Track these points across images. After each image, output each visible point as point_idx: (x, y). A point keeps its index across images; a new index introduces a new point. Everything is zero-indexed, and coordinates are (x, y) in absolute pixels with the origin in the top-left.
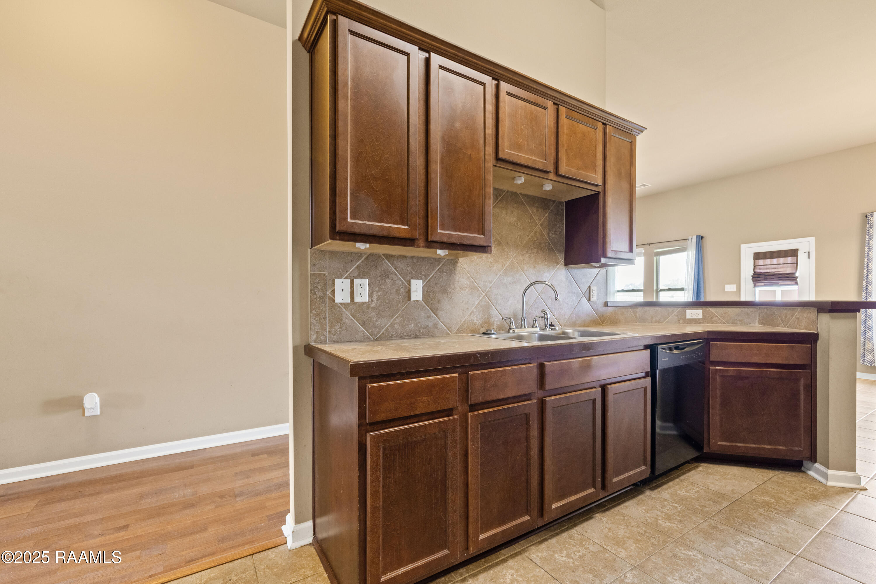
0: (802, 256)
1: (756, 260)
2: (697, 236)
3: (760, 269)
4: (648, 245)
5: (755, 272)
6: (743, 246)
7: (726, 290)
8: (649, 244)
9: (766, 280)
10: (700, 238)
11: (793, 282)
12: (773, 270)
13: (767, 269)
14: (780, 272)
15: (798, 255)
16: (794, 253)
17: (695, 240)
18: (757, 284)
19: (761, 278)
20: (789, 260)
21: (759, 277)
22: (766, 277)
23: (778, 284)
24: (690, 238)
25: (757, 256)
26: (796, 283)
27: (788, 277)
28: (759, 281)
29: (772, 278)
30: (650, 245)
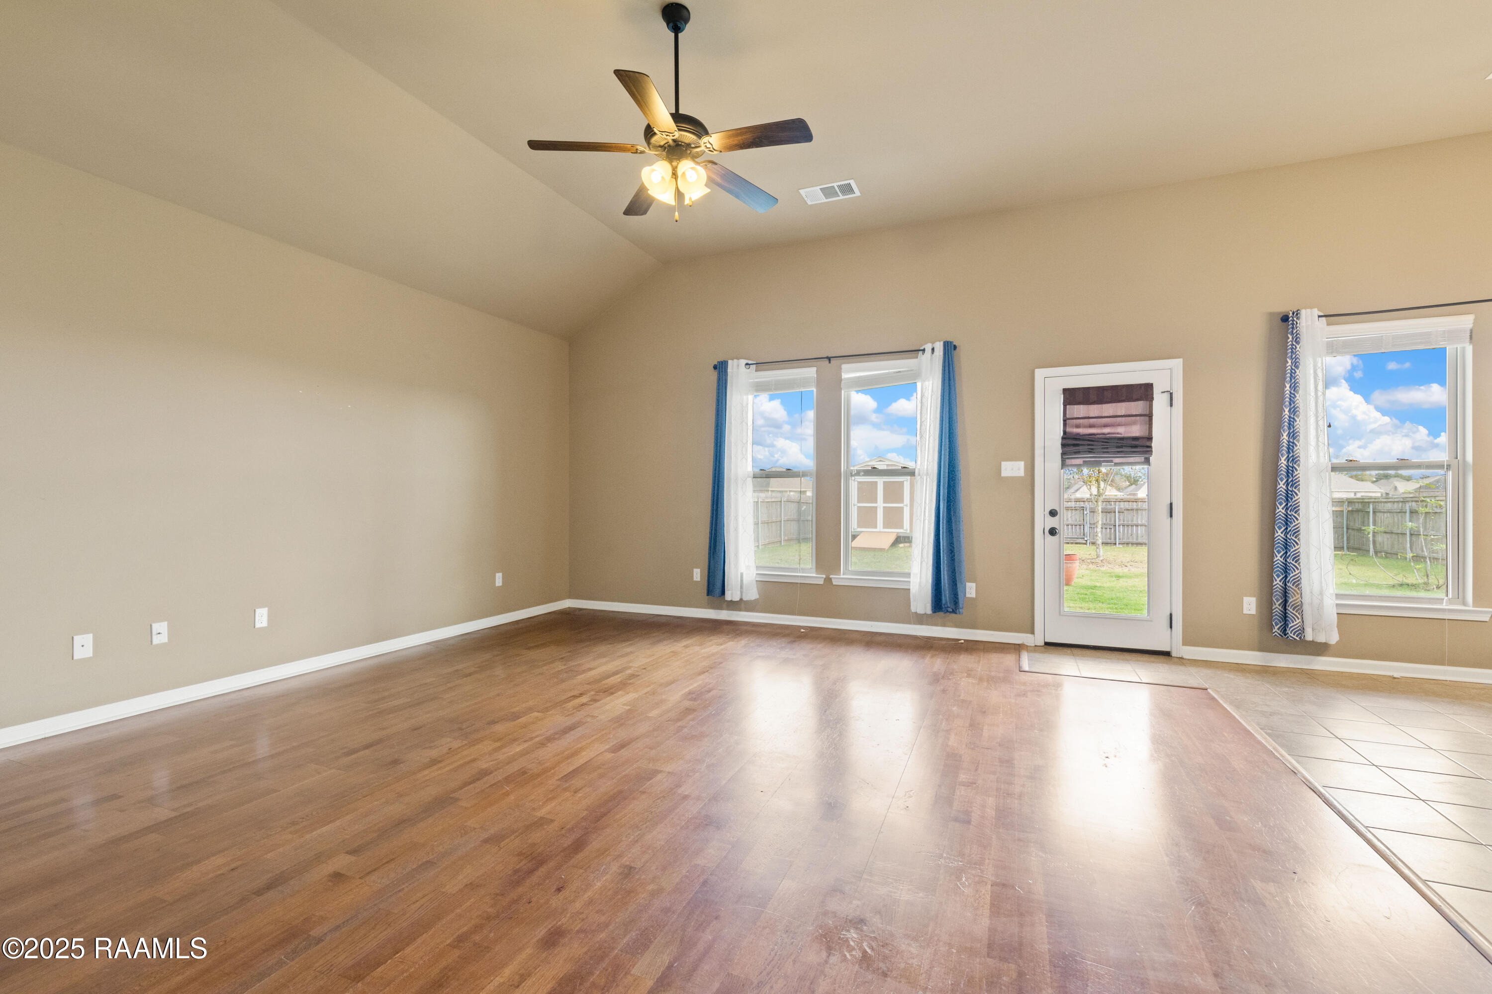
0: (1159, 402)
1: (1068, 406)
2: (944, 343)
3: (1078, 426)
4: (827, 362)
5: (1065, 432)
6: (1040, 373)
7: (1004, 474)
8: (829, 359)
9: (1090, 451)
10: (950, 348)
11: (1141, 459)
12: (1106, 430)
13: (1091, 426)
14: (1118, 433)
15: (1153, 398)
16: (1144, 392)
17: (942, 353)
18: (1068, 462)
19: (1081, 448)
20: (1137, 407)
21: (1077, 445)
22: (1092, 445)
23: (1112, 461)
24: (928, 347)
25: (1072, 396)
26: (1147, 461)
27: (1136, 447)
28: (1076, 453)
29: (1102, 448)
30: (833, 361)
